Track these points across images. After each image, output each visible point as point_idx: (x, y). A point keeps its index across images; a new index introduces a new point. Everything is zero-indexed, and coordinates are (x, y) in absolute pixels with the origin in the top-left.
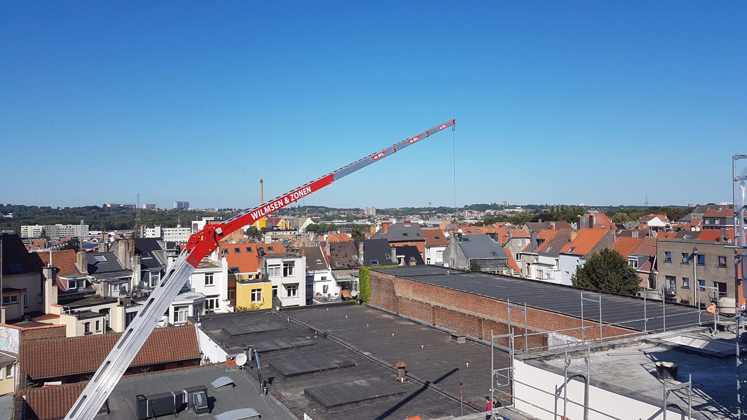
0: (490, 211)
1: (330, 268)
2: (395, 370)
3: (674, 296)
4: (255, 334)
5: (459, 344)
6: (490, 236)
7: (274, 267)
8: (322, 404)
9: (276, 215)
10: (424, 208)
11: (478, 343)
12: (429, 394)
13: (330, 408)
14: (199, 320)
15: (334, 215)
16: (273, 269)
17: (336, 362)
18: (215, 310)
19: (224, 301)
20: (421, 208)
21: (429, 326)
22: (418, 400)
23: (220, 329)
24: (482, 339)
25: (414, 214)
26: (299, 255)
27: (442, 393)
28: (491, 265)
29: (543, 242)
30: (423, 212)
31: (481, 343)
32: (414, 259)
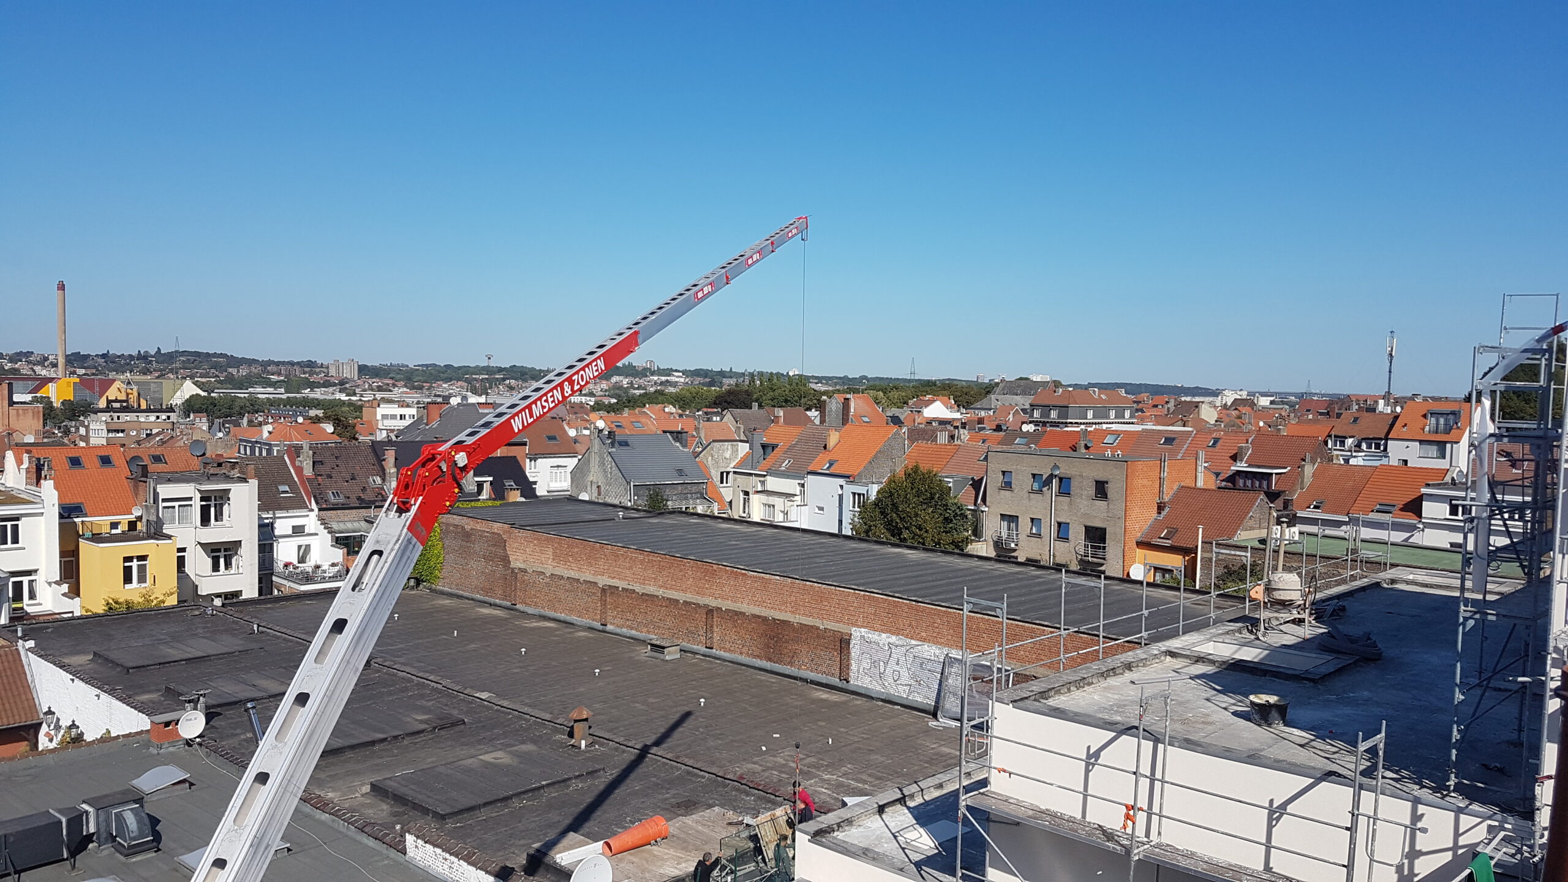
0: (621, 378)
1: (314, 506)
2: (561, 725)
3: (1015, 550)
4: (184, 662)
5: (667, 661)
6: (672, 437)
7: (176, 504)
8: (425, 811)
9: (98, 370)
10: (475, 368)
11: (703, 655)
12: (650, 768)
13: (449, 819)
14: (20, 634)
15: (251, 376)
16: (174, 507)
17: (419, 718)
18: (28, 605)
19: (50, 584)
20: (469, 366)
21: (591, 629)
22: (634, 783)
23: (88, 653)
24: (712, 648)
25: (451, 381)
26: (239, 475)
27: (678, 763)
28: (675, 495)
29: (773, 451)
30: (474, 376)
31: (709, 656)
32: (512, 483)
